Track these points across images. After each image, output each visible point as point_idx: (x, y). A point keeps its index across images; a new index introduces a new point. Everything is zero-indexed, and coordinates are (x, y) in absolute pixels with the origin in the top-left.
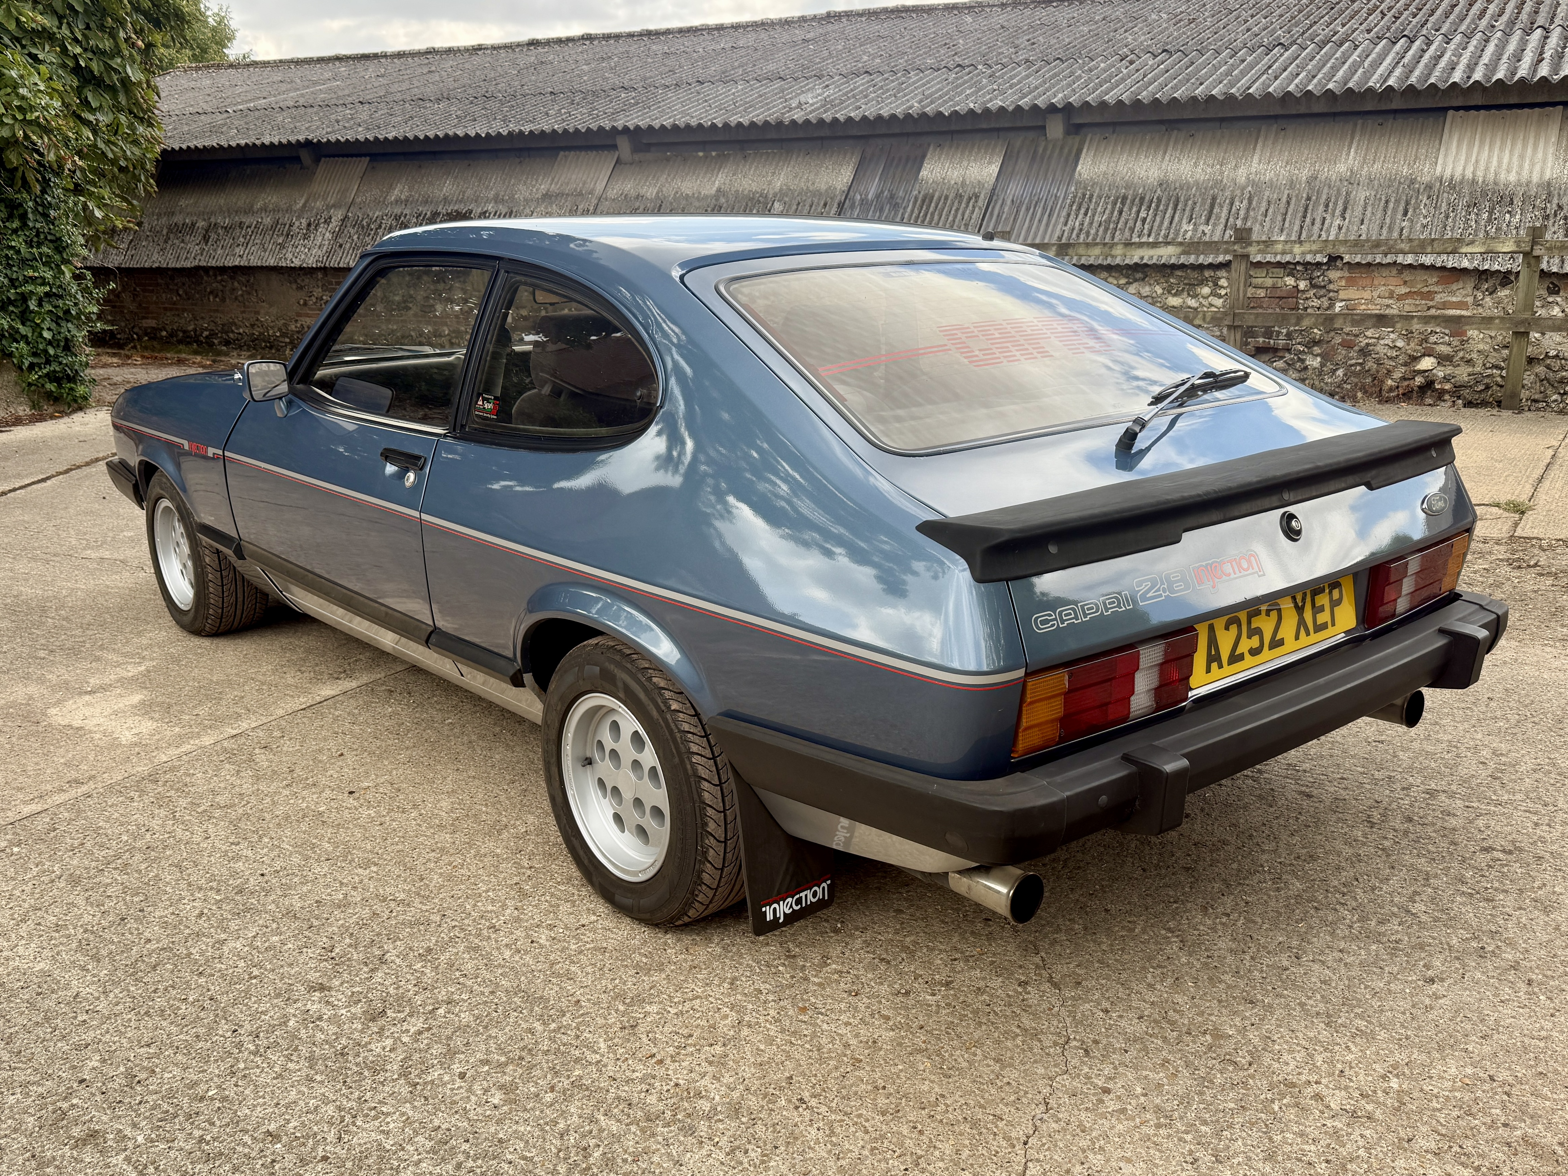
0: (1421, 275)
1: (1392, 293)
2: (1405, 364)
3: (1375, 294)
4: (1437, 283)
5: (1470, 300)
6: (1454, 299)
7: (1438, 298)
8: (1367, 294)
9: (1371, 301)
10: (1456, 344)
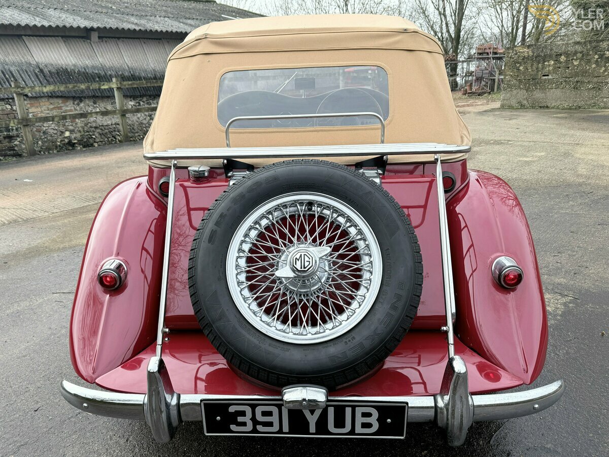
0: (56, 100)
1: (48, 108)
2: (61, 135)
3: (43, 109)
4: (62, 103)
5: (73, 108)
6: (68, 109)
7: (63, 108)
8: (39, 109)
9: (42, 112)
10: (74, 125)
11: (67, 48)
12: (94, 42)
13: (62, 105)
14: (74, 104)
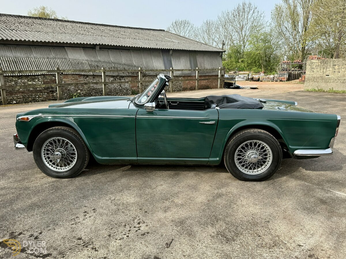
2: (76, 92)
3: (69, 80)
6: (81, 80)
7: (78, 80)
10: (83, 87)
11: (84, 52)
12: (97, 50)
13: (78, 78)
14: (84, 78)
